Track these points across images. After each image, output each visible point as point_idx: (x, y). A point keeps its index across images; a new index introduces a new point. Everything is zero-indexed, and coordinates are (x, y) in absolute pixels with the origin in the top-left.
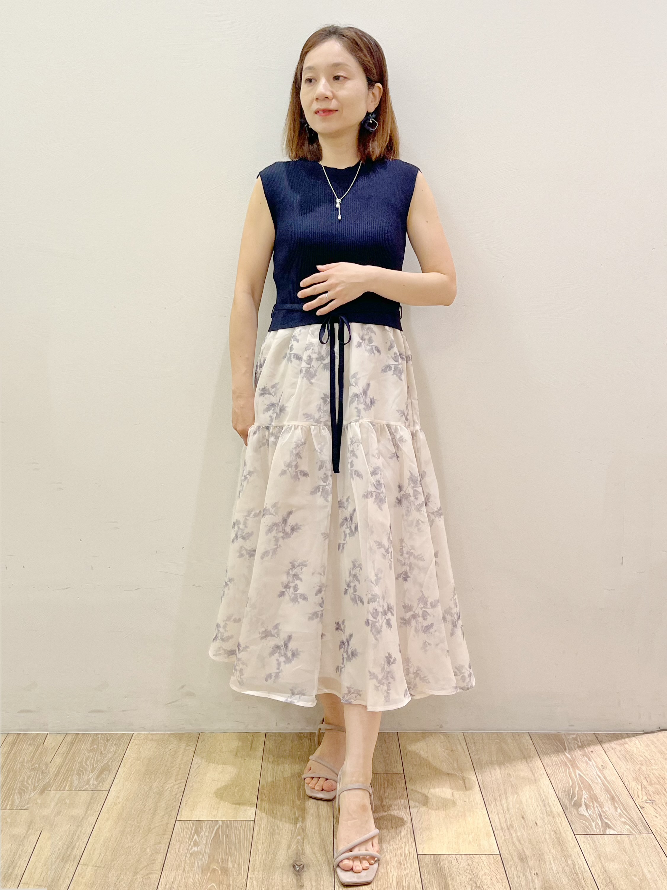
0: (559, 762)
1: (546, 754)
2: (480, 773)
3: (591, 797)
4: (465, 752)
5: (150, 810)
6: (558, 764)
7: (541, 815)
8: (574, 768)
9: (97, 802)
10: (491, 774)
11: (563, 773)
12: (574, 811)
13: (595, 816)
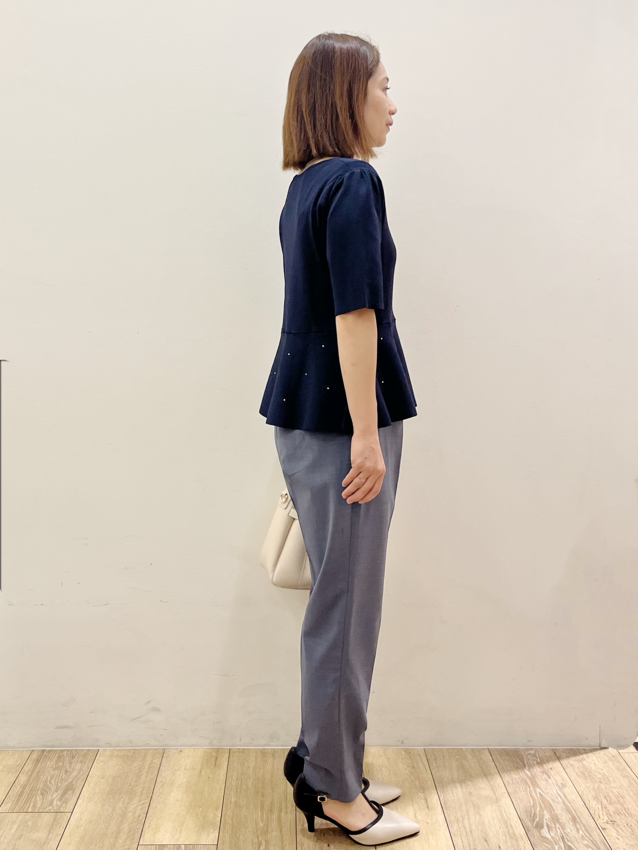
0: (519, 780)
1: (506, 771)
2: (442, 792)
3: (553, 819)
4: (426, 769)
5: (112, 833)
6: (518, 782)
7: (504, 838)
8: (534, 786)
9: (59, 824)
10: (453, 793)
11: (524, 792)
12: (536, 833)
13: (558, 839)
